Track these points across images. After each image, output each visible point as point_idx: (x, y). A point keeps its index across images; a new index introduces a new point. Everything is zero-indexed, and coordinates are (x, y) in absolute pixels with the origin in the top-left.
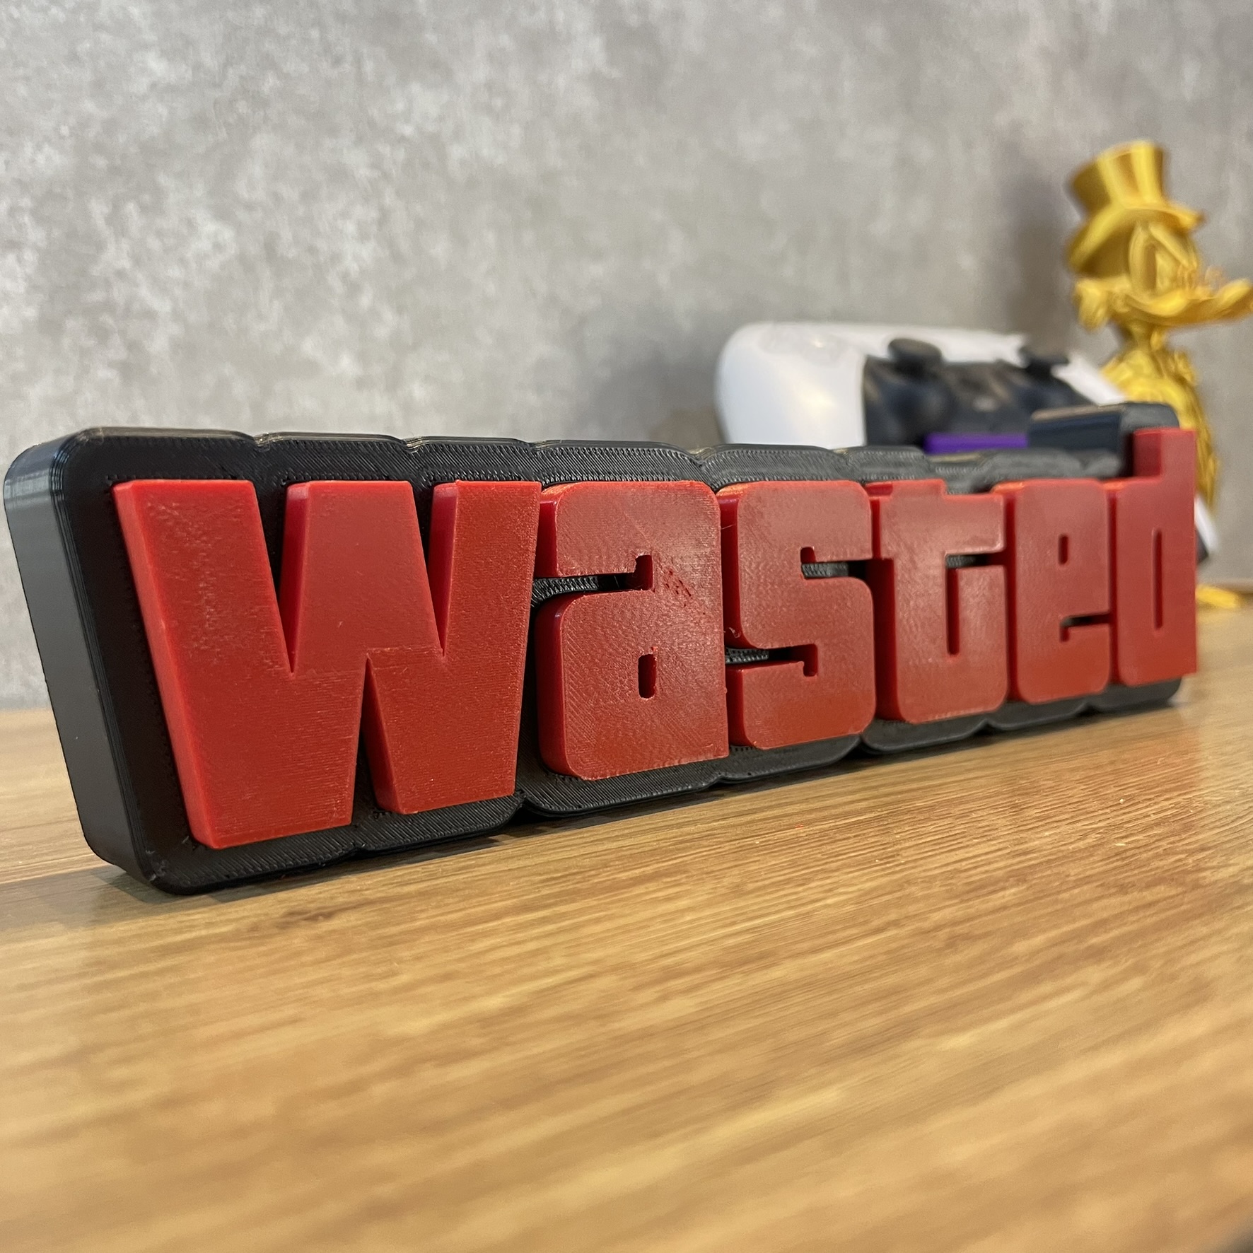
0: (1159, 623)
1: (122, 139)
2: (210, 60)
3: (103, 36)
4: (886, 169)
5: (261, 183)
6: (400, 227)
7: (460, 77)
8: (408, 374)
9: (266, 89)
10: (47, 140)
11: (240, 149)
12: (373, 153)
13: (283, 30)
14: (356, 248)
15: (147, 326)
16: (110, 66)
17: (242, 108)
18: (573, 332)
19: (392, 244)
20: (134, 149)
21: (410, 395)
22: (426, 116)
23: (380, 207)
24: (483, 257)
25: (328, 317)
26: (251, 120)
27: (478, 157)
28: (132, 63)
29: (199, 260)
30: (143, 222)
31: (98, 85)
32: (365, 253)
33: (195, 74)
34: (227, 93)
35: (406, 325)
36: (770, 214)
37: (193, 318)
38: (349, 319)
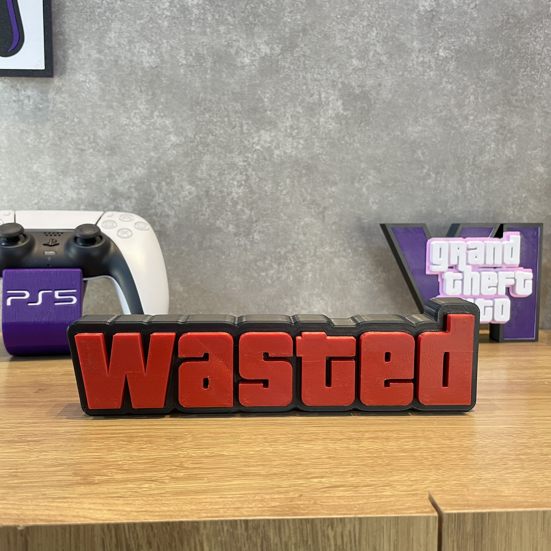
1: (162, 162)
2: (190, 134)
3: (157, 131)
4: (491, 132)
5: (205, 171)
6: (253, 181)
7: (280, 125)
8: (253, 231)
9: (208, 140)
10: (140, 166)
11: (198, 161)
12: (245, 156)
13: (215, 120)
14: (237, 190)
15: (167, 219)
16: (159, 141)
17: (200, 148)
18: (320, 213)
19: (250, 187)
20: (165, 165)
21: (253, 237)
22: (265, 142)
23: (246, 175)
24: (285, 189)
25: (225, 213)
26: (203, 151)
27: (285, 153)
28: (166, 139)
29: (184, 198)
30: (167, 188)
31: (155, 147)
32: (240, 191)
33: (185, 139)
34: (195, 144)
35: (253, 214)
36: (422, 158)
37: (181, 216)
38: (232, 213)
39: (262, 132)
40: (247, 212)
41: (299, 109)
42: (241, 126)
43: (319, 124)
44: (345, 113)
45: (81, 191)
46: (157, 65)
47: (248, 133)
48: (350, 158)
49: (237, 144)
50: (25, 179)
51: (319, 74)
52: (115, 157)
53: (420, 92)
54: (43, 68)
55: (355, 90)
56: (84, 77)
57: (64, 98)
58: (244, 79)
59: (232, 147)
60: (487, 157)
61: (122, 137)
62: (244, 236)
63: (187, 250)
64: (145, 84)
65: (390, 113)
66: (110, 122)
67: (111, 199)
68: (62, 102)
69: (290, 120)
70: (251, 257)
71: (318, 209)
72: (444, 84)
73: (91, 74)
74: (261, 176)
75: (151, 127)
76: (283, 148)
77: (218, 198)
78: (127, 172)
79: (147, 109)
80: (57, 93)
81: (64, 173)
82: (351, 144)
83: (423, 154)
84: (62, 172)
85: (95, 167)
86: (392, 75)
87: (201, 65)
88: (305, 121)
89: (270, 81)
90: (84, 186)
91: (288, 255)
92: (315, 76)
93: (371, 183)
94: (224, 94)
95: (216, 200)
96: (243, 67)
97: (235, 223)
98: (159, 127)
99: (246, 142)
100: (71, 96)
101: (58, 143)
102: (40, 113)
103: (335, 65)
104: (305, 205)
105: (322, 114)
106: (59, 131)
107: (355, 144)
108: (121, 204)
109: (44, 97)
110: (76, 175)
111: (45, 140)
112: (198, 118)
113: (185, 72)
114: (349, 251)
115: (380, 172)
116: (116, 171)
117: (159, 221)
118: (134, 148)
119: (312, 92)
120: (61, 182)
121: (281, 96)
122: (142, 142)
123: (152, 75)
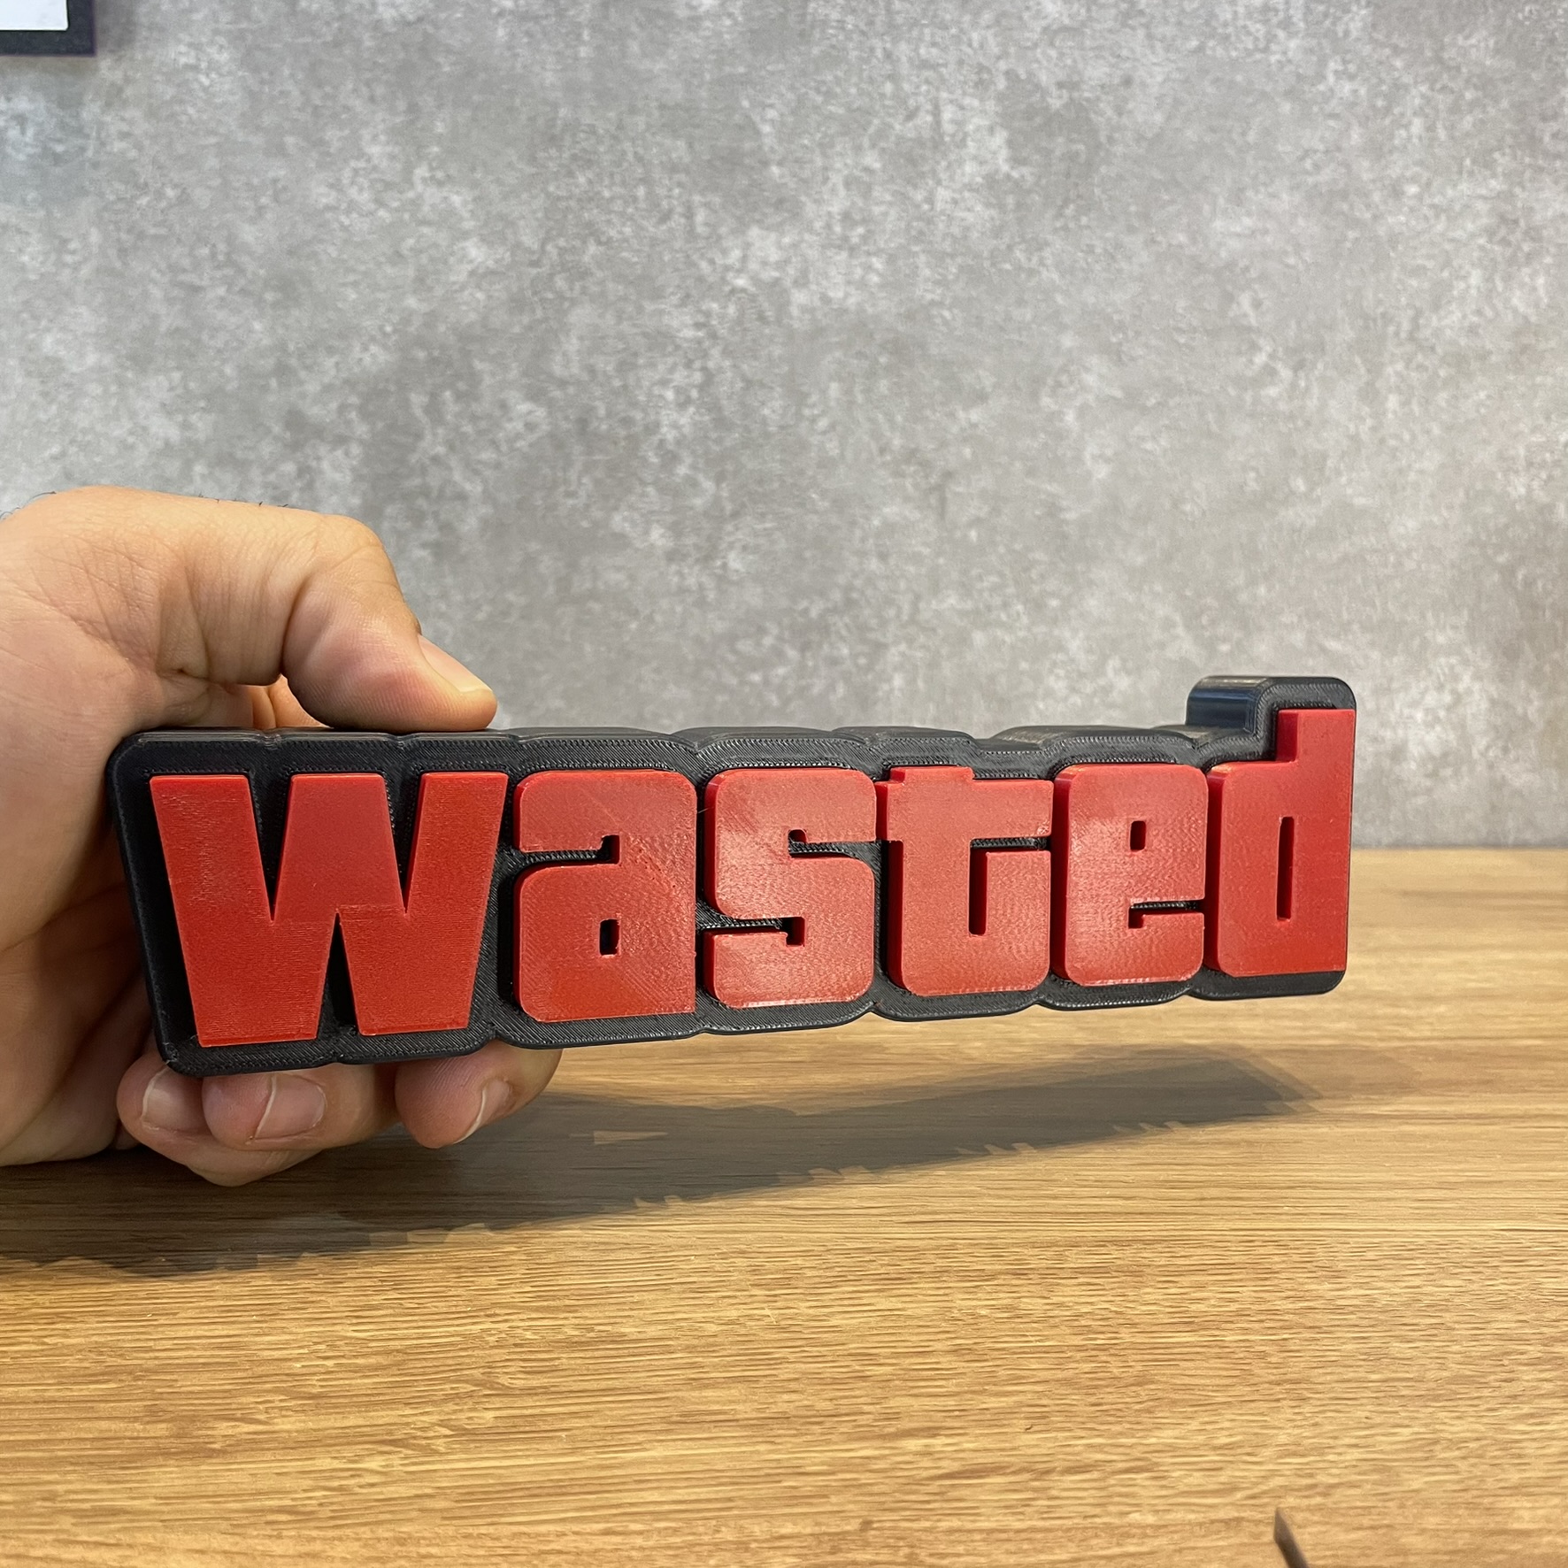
1: (442, 328)
2: (529, 240)
3: (425, 230)
4: (1473, 236)
5: (576, 358)
6: (724, 389)
7: (810, 209)
8: (724, 546)
9: (586, 259)
10: (373, 339)
11: (555, 325)
12: (700, 311)
13: (607, 194)
14: (675, 416)
15: (459, 508)
16: (432, 260)
17: (560, 282)
18: (932, 489)
19: (715, 408)
20: (452, 339)
21: (724, 566)
22: (765, 263)
23: (704, 369)
24: (824, 413)
25: (639, 490)
26: (568, 294)
27: (826, 299)
29: (511, 441)
30: (458, 409)
31: (420, 280)
32: (684, 420)
33: (513, 254)
34: (545, 270)
35: (725, 494)
36: (1253, 321)
37: (503, 498)
38: (662, 490)
39: (754, 232)
40: (708, 485)
41: (872, 160)
42: (689, 215)
43: (932, 209)
44: (1015, 174)
45: (194, 418)
46: (421, 13)
47: (709, 237)
48: (1029, 317)
49: (677, 270)
50: (19, 381)
51: (934, 44)
52: (296, 313)
53: (1253, 105)
54: (62, 25)
55: (1049, 100)
56: (193, 53)
57: (131, 122)
58: (695, 61)
59: (660, 282)
60: (1458, 315)
61: (317, 248)
62: (697, 561)
63: (523, 601)
64: (385, 77)
65: (1157, 175)
66: (276, 200)
67: (285, 446)
68: (124, 136)
69: (842, 192)
70: (720, 627)
71: (927, 477)
72: (1331, 79)
73: (212, 43)
74: (749, 374)
75: (406, 216)
76: (818, 284)
77: (615, 443)
78: (334, 360)
79: (392, 157)
80: (108, 105)
81: (141, 360)
82: (1032, 273)
83: (1257, 304)
84: (133, 358)
85: (235, 344)
86: (1167, 50)
87: (561, 14)
88: (888, 197)
89: (781, 66)
90: (202, 404)
91: (831, 619)
92: (922, 51)
93: (1090, 398)
94: (633, 110)
95: (611, 448)
96: (694, 22)
97: (670, 519)
98: (431, 216)
99: (704, 265)
100: (152, 114)
101: (118, 265)
102: (58, 170)
103: (987, 17)
104: (884, 465)
105: (943, 176)
106: (118, 229)
107: (1045, 274)
108: (319, 459)
109: (68, 120)
110: (178, 368)
111: (77, 258)
112: (551, 189)
113: (512, 35)
114: (1020, 608)
115: (1120, 359)
116: (301, 355)
117: (436, 515)
118: (355, 284)
119: (912, 102)
120: (131, 391)
121: (815, 117)
122: (379, 264)
123: (405, 46)
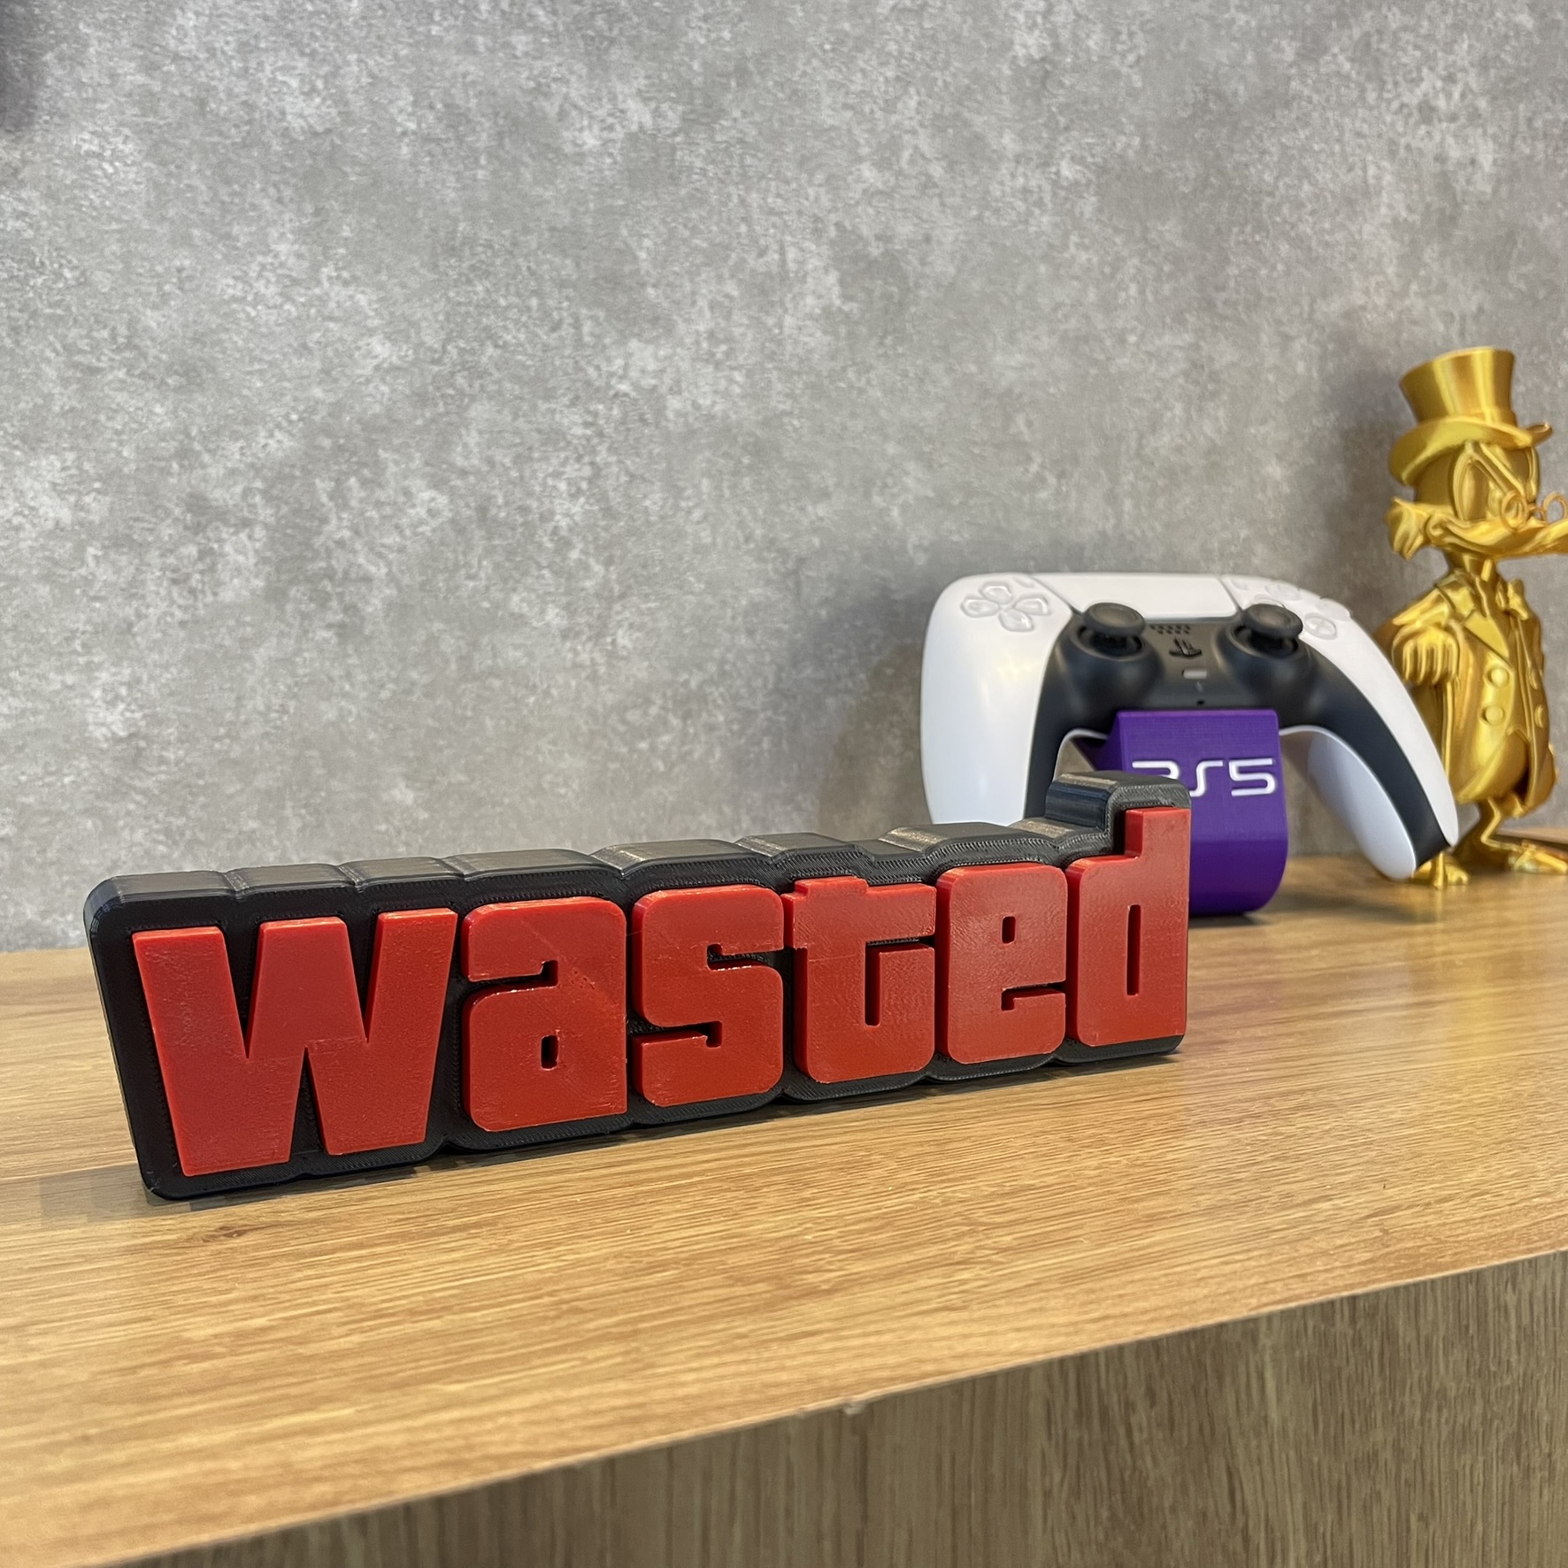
0: (1132, 988)
1: (347, 418)
2: (431, 340)
3: (332, 325)
4: (1175, 376)
5: (476, 450)
6: (611, 482)
7: (681, 328)
8: (613, 624)
9: (484, 359)
10: (279, 426)
11: (455, 419)
12: (588, 412)
13: (503, 302)
14: (567, 505)
15: (364, 589)
16: (337, 353)
17: (460, 380)
18: (790, 574)
19: (603, 498)
20: (357, 428)
21: (614, 642)
22: (643, 371)
23: (592, 464)
24: (696, 506)
25: (535, 572)
26: (468, 390)
27: (696, 406)
28: (359, 348)
29: (414, 526)
30: (363, 494)
31: (326, 372)
32: (576, 509)
33: (415, 352)
34: (446, 369)
35: (614, 577)
36: (1027, 438)
37: (406, 580)
38: (556, 573)
39: (634, 344)
40: (598, 568)
41: (732, 288)
42: (577, 325)
43: (782, 333)
44: (845, 308)
45: (88, 499)
46: (328, 126)
47: (594, 347)
48: (861, 427)
49: (566, 374)
51: (778, 196)
52: (200, 399)
53: (1019, 265)
55: (869, 248)
56: (96, 141)
57: (27, 203)
58: (581, 192)
59: (551, 384)
60: (1166, 439)
61: (224, 336)
62: (589, 639)
63: (425, 680)
64: (293, 181)
65: (952, 316)
66: (181, 289)
67: (186, 528)
68: (20, 215)
69: (708, 314)
70: (610, 699)
71: (784, 562)
72: (1072, 249)
73: (117, 133)
74: (632, 468)
75: (313, 311)
76: (689, 392)
77: (513, 529)
78: (240, 444)
79: (299, 256)
81: (30, 440)
82: (861, 391)
83: (1029, 424)
84: (22, 437)
85: (134, 426)
86: (956, 216)
87: (460, 139)
88: (745, 321)
89: (654, 203)
90: (97, 485)
91: (708, 690)
92: (770, 200)
93: (910, 498)
94: (526, 230)
95: (510, 534)
96: (580, 158)
97: (564, 600)
98: (337, 313)
99: (591, 371)
100: (51, 196)
103: (819, 177)
104: (749, 552)
105: (789, 305)
106: (10, 307)
107: (871, 392)
108: (220, 541)
110: (72, 449)
112: (452, 294)
113: (415, 155)
114: (863, 676)
115: (931, 467)
116: (205, 439)
117: (341, 596)
118: (261, 372)
119: (762, 242)
120: (19, 472)
121: (684, 249)
122: (284, 355)
123: (313, 154)
